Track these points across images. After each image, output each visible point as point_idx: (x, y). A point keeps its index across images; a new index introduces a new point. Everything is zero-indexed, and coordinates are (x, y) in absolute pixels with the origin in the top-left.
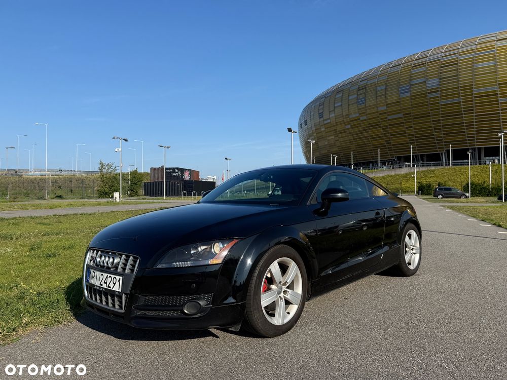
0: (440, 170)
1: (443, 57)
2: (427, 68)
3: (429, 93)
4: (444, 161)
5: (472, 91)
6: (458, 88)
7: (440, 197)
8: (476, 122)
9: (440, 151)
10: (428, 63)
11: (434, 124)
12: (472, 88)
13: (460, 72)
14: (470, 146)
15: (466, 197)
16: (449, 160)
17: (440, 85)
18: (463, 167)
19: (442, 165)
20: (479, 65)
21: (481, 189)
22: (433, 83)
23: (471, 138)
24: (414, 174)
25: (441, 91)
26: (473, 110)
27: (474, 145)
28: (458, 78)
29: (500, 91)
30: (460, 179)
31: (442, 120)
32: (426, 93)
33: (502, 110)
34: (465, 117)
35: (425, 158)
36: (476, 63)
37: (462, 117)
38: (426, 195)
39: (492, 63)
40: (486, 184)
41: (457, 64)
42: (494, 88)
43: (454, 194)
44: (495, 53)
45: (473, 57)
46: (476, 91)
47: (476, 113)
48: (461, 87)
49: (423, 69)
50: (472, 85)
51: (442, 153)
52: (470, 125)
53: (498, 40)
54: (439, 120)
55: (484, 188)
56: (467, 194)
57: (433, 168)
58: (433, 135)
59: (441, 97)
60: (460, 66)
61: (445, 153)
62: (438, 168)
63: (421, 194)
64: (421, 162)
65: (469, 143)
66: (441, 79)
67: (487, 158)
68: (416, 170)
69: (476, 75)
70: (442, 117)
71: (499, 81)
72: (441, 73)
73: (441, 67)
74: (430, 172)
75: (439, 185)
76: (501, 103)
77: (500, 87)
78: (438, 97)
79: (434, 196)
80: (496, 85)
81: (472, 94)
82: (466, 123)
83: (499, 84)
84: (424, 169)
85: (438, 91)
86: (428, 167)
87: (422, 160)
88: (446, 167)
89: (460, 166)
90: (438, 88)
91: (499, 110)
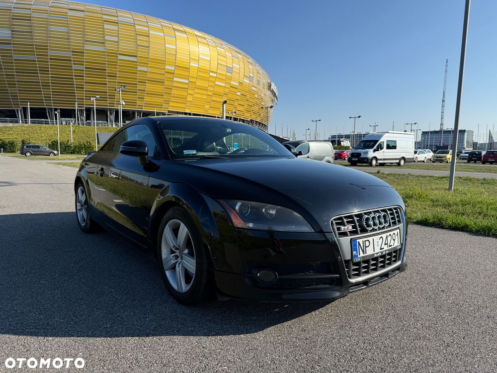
0: (19, 127)
1: (14, 8)
4: (20, 118)
5: (47, 52)
6: (33, 45)
7: (28, 154)
8: (52, 83)
9: (15, 107)
11: (7, 78)
12: (47, 49)
13: (34, 29)
14: (47, 105)
15: (55, 155)
16: (26, 117)
17: (13, 37)
18: (43, 125)
19: (17, 122)
20: (53, 28)
21: (66, 147)
22: (3, 33)
23: (48, 98)
25: (14, 44)
26: (48, 71)
27: (51, 106)
28: (32, 36)
29: (73, 58)
30: (42, 137)
31: (17, 75)
33: (75, 76)
34: (41, 77)
36: (50, 25)
37: (38, 76)
38: (9, 152)
39: (64, 29)
40: (70, 143)
41: (30, 20)
42: (69, 54)
43: (42, 152)
44: (67, 21)
45: (47, 19)
46: (50, 53)
47: (51, 74)
48: (36, 45)
50: (47, 46)
51: (17, 110)
52: (46, 86)
53: (69, 9)
54: (14, 75)
55: (68, 146)
56: (56, 152)
57: (11, 125)
58: (7, 90)
59: (14, 50)
60: (33, 23)
61: (21, 110)
62: (16, 125)
63: (3, 152)
65: (46, 103)
66: (12, 31)
67: (63, 119)
69: (50, 37)
70: (17, 72)
71: (72, 48)
72: (13, 25)
73: (13, 19)
74: (7, 129)
75: (23, 142)
76: (75, 70)
77: (73, 55)
78: (11, 50)
79: (21, 154)
80: (70, 51)
81: (47, 56)
82: (42, 82)
83: (73, 52)
84: (1, 125)
85: (10, 44)
86: (6, 124)
88: (25, 125)
89: (40, 125)
90: (10, 40)
91: (72, 76)
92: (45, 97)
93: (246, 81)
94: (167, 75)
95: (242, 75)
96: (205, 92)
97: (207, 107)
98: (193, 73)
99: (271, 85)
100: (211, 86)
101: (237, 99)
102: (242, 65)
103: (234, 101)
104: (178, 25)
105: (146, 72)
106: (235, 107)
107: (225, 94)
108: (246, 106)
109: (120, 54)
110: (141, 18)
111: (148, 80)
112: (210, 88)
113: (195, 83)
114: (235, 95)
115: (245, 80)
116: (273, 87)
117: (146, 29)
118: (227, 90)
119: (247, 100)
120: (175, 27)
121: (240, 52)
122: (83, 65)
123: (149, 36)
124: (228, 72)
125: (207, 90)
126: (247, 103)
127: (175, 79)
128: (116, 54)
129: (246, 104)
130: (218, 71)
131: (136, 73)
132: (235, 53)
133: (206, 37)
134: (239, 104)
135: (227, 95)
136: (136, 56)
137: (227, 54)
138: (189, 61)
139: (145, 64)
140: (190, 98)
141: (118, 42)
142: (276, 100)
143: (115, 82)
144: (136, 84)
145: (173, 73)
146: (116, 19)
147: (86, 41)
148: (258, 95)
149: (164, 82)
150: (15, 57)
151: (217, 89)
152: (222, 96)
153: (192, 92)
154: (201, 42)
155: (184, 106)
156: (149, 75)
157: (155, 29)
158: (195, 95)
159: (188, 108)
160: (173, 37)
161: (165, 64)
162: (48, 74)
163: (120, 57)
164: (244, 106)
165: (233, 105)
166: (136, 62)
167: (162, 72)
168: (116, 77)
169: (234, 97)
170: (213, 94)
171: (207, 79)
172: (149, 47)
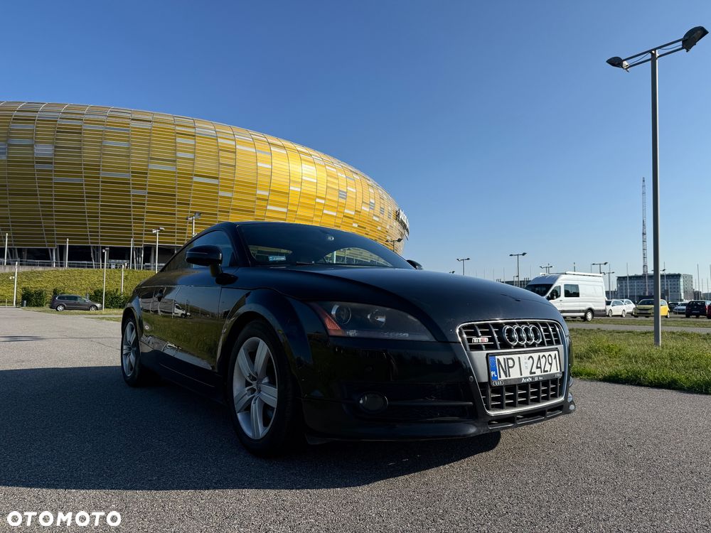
0: (51, 272)
1: (60, 118)
2: (37, 127)
3: (37, 162)
4: (55, 260)
5: (99, 174)
6: (81, 164)
7: (60, 308)
8: (101, 213)
9: (49, 246)
10: (38, 120)
11: (42, 207)
12: (99, 170)
13: (84, 145)
14: (92, 243)
15: (97, 309)
16: (62, 258)
17: (55, 155)
18: (84, 270)
19: (50, 265)
20: (108, 143)
21: (113, 299)
22: (44, 150)
23: (94, 233)
24: (14, 275)
25: (56, 163)
26: (98, 197)
27: (98, 243)
28: (81, 153)
29: (133, 180)
30: (81, 285)
31: (55, 203)
32: (33, 162)
33: (134, 203)
34: (87, 205)
35: (25, 254)
36: (106, 139)
37: (84, 205)
38: (34, 306)
39: (124, 144)
40: (118, 294)
41: (80, 133)
42: (127, 176)
43: (79, 304)
44: (128, 134)
45: (101, 131)
46: (103, 174)
47: (102, 202)
48: (84, 165)
49: (30, 127)
50: (99, 166)
51: (52, 250)
52: (94, 217)
53: (133, 119)
54: (51, 203)
55: (116, 298)
56: (98, 305)
57: (40, 269)
58: (40, 223)
59: (55, 171)
60: (84, 137)
61: (56, 249)
62: (48, 269)
63: (27, 306)
64: (19, 259)
65: (91, 239)
66: (56, 147)
67: (113, 261)
68: (17, 269)
69: (104, 154)
70: (55, 199)
71: (132, 168)
72: (57, 139)
73: (58, 132)
74: (35, 275)
75: (55, 292)
76: (133, 196)
77: (133, 176)
78: (51, 171)
79: (51, 308)
80: (128, 172)
81: (99, 178)
82: (88, 213)
83: (132, 172)
84: (26, 269)
85: (51, 163)
86: (33, 267)
87: (21, 256)
88: (60, 269)
89: (80, 269)
90: (51, 159)
91: (130, 203)
92: (90, 232)
93: (366, 209)
94: (258, 202)
95: (359, 201)
98: (293, 199)
99: (399, 214)
100: (318, 216)
102: (359, 188)
104: (275, 138)
105: (231, 198)
107: (336, 226)
109: (196, 175)
110: (225, 129)
111: (232, 209)
112: (315, 219)
113: (296, 212)
114: (351, 227)
115: (363, 208)
116: (403, 216)
117: (233, 143)
118: (340, 221)
119: (366, 234)
120: (270, 141)
121: (357, 171)
122: (145, 189)
123: (235, 152)
124: (340, 197)
125: (312, 221)
127: (269, 207)
128: (191, 175)
130: (328, 197)
131: (217, 200)
132: (350, 173)
133: (312, 153)
135: (339, 226)
136: (217, 178)
137: (339, 174)
138: (288, 184)
139: (230, 188)
141: (193, 160)
142: (406, 232)
143: (188, 212)
144: (216, 214)
145: (267, 200)
146: (193, 130)
147: (152, 159)
148: (382, 227)
149: (254, 212)
150: (56, 179)
154: (305, 160)
156: (234, 203)
157: (244, 143)
160: (267, 153)
161: (256, 188)
162: (98, 201)
163: (196, 179)
166: (217, 185)
167: (252, 198)
168: (189, 204)
171: (313, 208)
172: (235, 166)
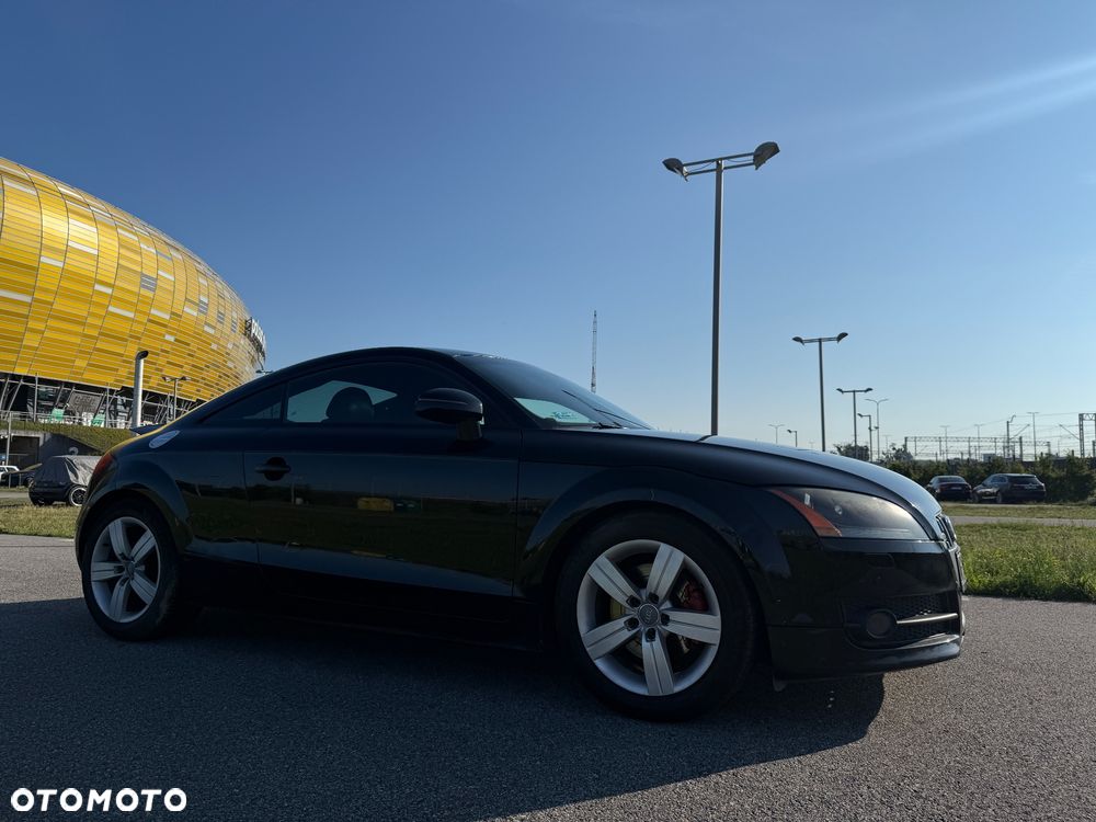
95: (180, 297)
96: (78, 329)
97: (81, 363)
98: (47, 281)
99: (250, 326)
100: (97, 316)
101: (163, 351)
102: (181, 275)
103: (158, 355)
104: (14, 164)
106: (157, 369)
107: (131, 336)
108: (187, 368)
112: (92, 321)
113: (52, 304)
114: (161, 340)
115: (186, 309)
116: (257, 330)
118: (140, 329)
119: (189, 355)
121: (179, 246)
124: (144, 286)
125: (84, 324)
126: (190, 360)
129: (187, 363)
130: (118, 283)
132: (166, 247)
133: (89, 201)
134: (169, 363)
135: (139, 339)
137: (143, 246)
138: (38, 252)
140: (31, 340)
142: (261, 357)
148: (219, 344)
151: (110, 324)
152: (126, 340)
153: (41, 326)
154: (76, 213)
155: (12, 357)
158: (47, 334)
159: (22, 365)
164: (182, 367)
165: (155, 364)
169: (159, 345)
170: (100, 334)
171: (87, 299)
